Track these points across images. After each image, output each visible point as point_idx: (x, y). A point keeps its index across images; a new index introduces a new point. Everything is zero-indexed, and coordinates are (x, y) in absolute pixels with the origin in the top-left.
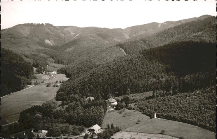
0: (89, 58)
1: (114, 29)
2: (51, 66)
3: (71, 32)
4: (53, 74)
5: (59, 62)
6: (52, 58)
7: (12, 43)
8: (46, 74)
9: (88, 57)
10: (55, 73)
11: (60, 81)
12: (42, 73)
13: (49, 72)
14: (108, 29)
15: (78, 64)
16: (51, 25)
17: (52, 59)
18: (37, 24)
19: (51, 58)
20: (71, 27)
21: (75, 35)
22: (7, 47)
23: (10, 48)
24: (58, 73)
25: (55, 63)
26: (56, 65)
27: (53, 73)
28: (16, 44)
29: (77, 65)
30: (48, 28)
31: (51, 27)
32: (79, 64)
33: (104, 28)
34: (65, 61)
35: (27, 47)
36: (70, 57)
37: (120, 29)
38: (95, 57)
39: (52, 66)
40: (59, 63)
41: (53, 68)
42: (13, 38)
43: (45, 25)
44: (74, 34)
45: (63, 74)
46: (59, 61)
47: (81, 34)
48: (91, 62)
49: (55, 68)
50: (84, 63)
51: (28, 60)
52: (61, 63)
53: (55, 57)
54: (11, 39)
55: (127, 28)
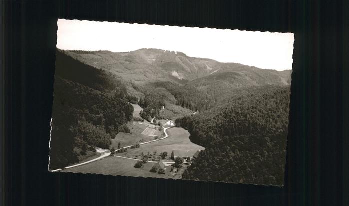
0: (240, 108)
1: (266, 69)
2: (168, 109)
3: (207, 66)
4: (167, 126)
5: (183, 104)
6: (175, 96)
7: (125, 68)
8: (155, 125)
9: (237, 105)
10: (172, 124)
11: (172, 154)
12: (149, 121)
13: (162, 119)
14: (258, 69)
15: (218, 116)
16: (184, 55)
17: (174, 98)
18: (167, 51)
19: (173, 96)
20: (208, 60)
21: (211, 71)
22: (117, 72)
23: (121, 74)
24: (176, 126)
25: (176, 104)
26: (178, 108)
27: (168, 123)
28: (130, 70)
29: (214, 118)
30: (179, 58)
31: (183, 57)
32: (220, 116)
33: (252, 67)
34: (193, 104)
35: (145, 75)
36: (202, 99)
37: (274, 71)
38: (252, 107)
39: (170, 108)
40: (182, 106)
41: (171, 113)
42: (128, 61)
43: (176, 53)
44: (211, 69)
45: (186, 129)
46: (183, 102)
47: (220, 70)
48: (245, 116)
49: (175, 113)
50: (230, 116)
51: (137, 93)
52: (187, 107)
53: (178, 96)
54: (126, 62)
55: (284, 71)
